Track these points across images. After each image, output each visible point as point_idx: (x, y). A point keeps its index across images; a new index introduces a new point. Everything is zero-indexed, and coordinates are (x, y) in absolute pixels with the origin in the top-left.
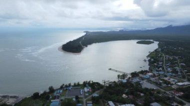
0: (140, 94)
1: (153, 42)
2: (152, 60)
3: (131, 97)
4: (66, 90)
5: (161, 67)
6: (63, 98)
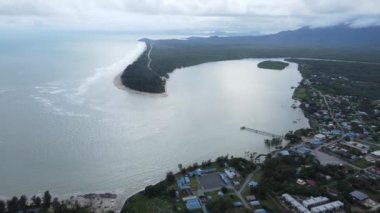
0: (324, 178)
2: (307, 105)
3: (312, 183)
4: (194, 175)
5: (330, 120)
6: (201, 192)
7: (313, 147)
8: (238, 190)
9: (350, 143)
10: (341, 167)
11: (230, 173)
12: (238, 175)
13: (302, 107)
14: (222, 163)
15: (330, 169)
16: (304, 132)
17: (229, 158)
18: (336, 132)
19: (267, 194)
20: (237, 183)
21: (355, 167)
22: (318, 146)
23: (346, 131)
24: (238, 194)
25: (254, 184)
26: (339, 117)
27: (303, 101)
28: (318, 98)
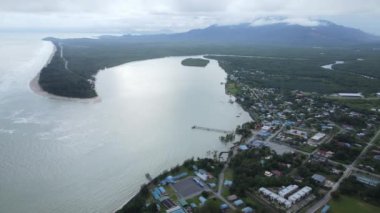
1: (209, 62)
3: (277, 173)
4: (167, 184)
8: (217, 191)
9: (291, 131)
11: (202, 176)
12: (211, 177)
13: (238, 101)
14: (189, 165)
15: (287, 158)
16: (251, 126)
17: (195, 160)
18: (277, 123)
20: (213, 185)
21: (305, 153)
22: (267, 137)
23: (283, 120)
24: (218, 195)
25: (230, 183)
26: (272, 108)
27: (237, 95)
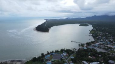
0: (99, 56)
1: (89, 25)
2: (94, 35)
3: (94, 57)
4: (52, 55)
5: (101, 39)
6: (53, 60)
7: (95, 47)
8: (67, 59)
9: (108, 46)
10: (105, 53)
11: (65, 54)
12: (67, 55)
13: (92, 35)
14: (62, 51)
15: (101, 53)
16: (92, 42)
17: (65, 49)
18: (104, 42)
19: (77, 61)
20: (66, 57)
21: (110, 53)
22: (97, 46)
23: (107, 42)
24: (67, 61)
25: (73, 57)
26: (104, 38)
27: (93, 34)
28: (98, 33)
